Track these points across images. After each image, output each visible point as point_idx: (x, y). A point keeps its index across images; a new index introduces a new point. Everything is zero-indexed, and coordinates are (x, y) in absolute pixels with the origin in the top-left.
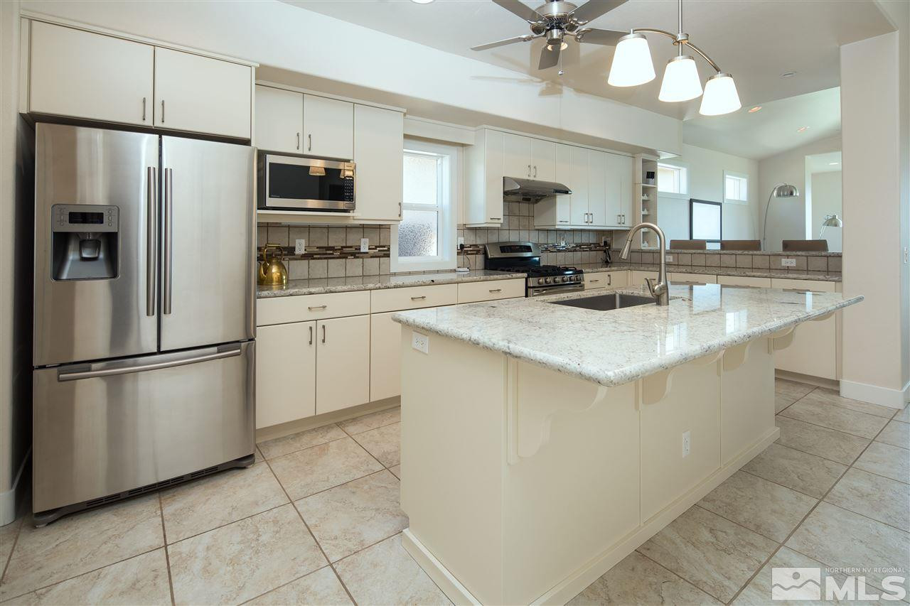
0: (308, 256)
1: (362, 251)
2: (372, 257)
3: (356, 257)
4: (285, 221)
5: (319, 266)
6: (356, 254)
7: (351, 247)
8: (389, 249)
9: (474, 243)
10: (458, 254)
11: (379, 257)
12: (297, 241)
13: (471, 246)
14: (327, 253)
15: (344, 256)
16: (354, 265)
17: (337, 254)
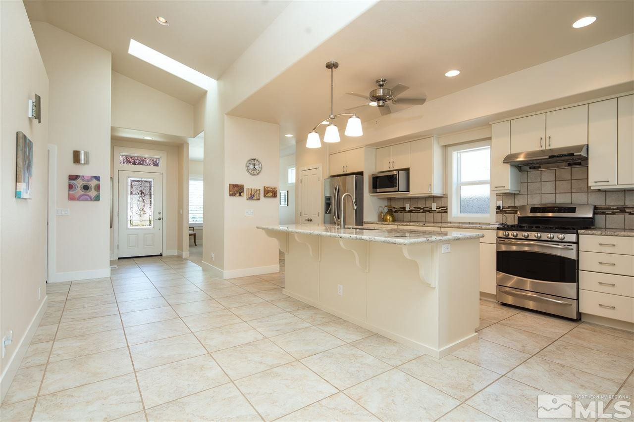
0: (410, 211)
1: (433, 209)
2: (438, 213)
3: (430, 212)
4: (396, 196)
5: (414, 215)
6: (430, 211)
7: (428, 207)
8: (447, 208)
9: (513, 205)
10: (497, 213)
11: (442, 213)
12: (406, 205)
13: (509, 207)
14: (417, 210)
15: (424, 212)
16: (429, 216)
17: (422, 210)
